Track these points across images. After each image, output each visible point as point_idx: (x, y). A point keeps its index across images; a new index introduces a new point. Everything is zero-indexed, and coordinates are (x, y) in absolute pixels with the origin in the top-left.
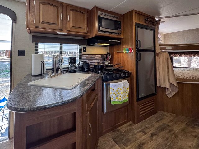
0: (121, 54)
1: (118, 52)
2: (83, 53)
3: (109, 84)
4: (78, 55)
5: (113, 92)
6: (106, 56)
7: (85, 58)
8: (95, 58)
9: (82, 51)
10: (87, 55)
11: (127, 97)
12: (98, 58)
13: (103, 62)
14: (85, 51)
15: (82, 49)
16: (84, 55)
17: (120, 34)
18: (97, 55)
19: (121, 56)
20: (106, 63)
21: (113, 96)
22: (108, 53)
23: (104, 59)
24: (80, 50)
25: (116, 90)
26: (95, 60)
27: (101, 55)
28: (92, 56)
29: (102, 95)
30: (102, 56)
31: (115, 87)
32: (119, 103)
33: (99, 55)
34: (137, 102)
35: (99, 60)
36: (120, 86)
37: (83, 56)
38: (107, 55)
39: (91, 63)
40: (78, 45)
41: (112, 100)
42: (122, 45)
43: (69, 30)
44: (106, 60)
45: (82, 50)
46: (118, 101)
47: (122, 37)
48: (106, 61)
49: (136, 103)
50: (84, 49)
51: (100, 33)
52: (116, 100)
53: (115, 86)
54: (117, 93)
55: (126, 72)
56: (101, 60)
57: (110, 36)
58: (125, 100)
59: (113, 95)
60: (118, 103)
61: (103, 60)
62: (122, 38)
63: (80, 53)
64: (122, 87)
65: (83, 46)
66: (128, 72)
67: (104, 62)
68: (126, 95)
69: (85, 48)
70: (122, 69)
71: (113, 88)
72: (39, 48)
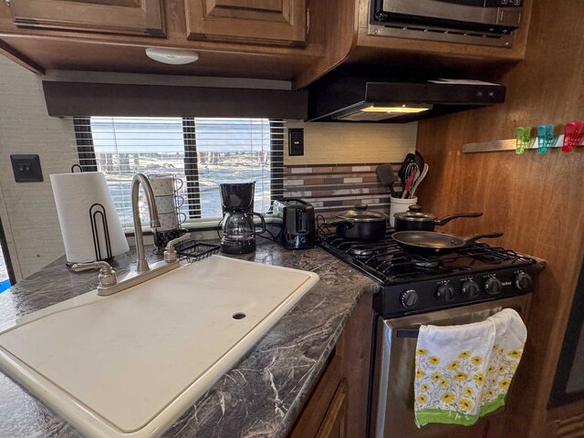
0: (493, 163)
1: (471, 147)
2: (288, 160)
3: (414, 333)
4: (269, 169)
5: (429, 372)
6: (402, 174)
7: (299, 183)
8: (347, 181)
9: (286, 151)
10: (309, 170)
11: (504, 390)
12: (359, 180)
13: (381, 200)
14: (297, 150)
15: (286, 140)
16: (294, 171)
17: (510, 29)
18: (355, 169)
19: (491, 172)
20: (402, 206)
21: (431, 386)
22: (410, 156)
23: (390, 186)
24: (277, 145)
25: (450, 361)
26: (347, 192)
27: (374, 168)
28: (331, 175)
29: (368, 373)
30: (382, 170)
31: (447, 348)
32: (457, 419)
33: (368, 168)
34: (549, 408)
35: (366, 191)
36: (477, 346)
37: (291, 175)
38: (404, 164)
39: (326, 204)
40: (266, 121)
41: (419, 406)
42: (509, 109)
43: (200, 30)
44: (397, 189)
45: (286, 146)
46: (452, 408)
47: (519, 53)
48: (399, 195)
49: (545, 412)
50: (292, 140)
51: (381, 30)
52: (443, 405)
53: (448, 341)
54: (454, 373)
55: (521, 266)
56: (376, 190)
57: (444, 50)
58: (490, 406)
59: (429, 383)
60: (450, 422)
61: (383, 190)
62: (514, 63)
63: (277, 158)
64: (484, 351)
65: (288, 125)
66: (530, 267)
67: (388, 200)
68: (501, 379)
69: (297, 135)
70: (493, 243)
71: (434, 351)
72: (95, 142)
